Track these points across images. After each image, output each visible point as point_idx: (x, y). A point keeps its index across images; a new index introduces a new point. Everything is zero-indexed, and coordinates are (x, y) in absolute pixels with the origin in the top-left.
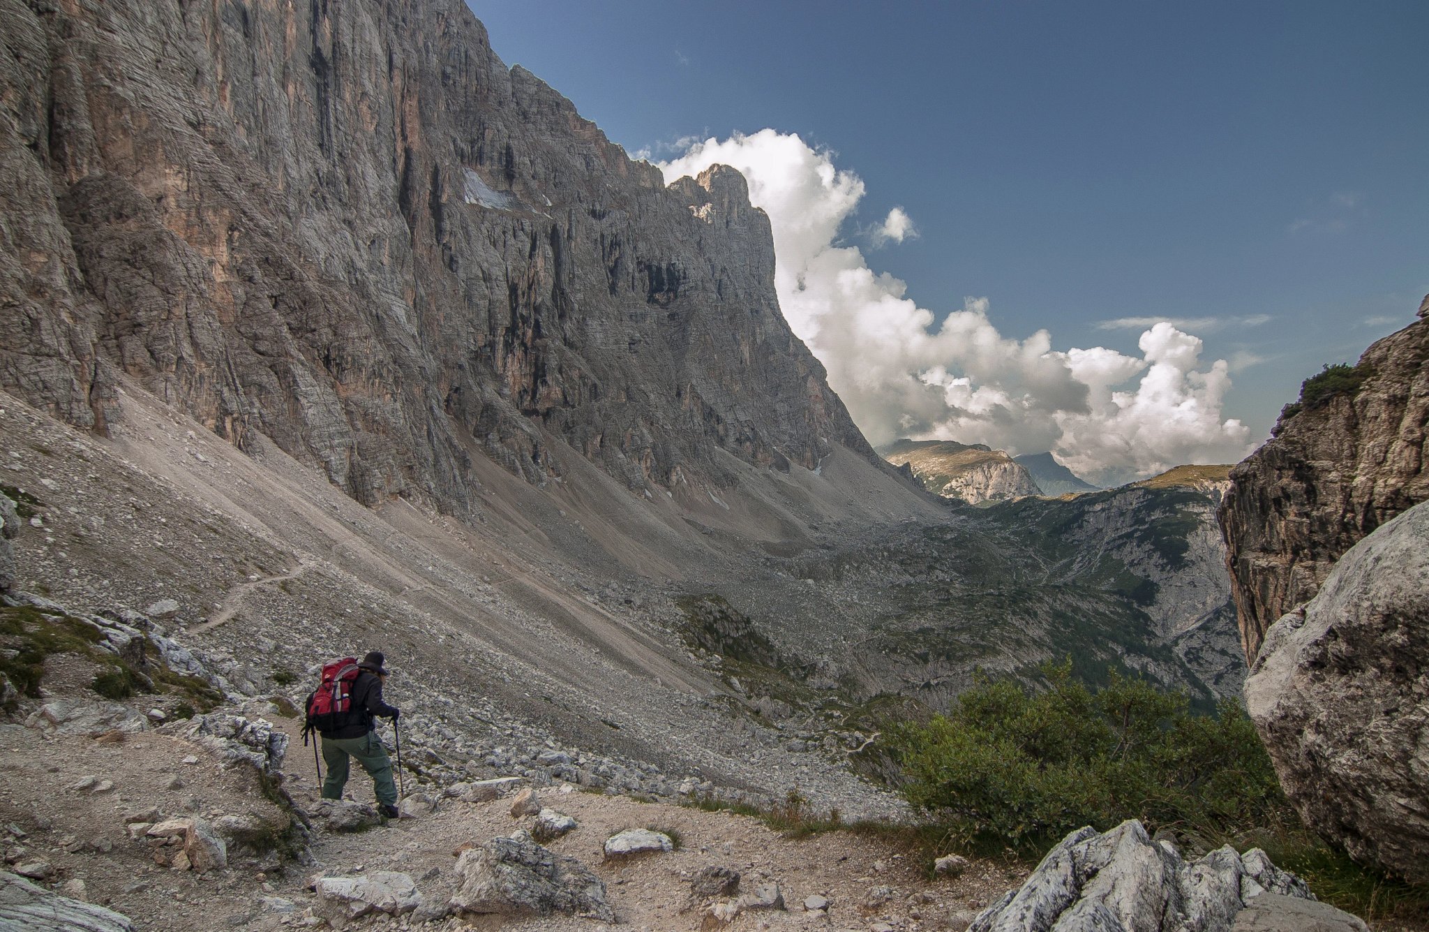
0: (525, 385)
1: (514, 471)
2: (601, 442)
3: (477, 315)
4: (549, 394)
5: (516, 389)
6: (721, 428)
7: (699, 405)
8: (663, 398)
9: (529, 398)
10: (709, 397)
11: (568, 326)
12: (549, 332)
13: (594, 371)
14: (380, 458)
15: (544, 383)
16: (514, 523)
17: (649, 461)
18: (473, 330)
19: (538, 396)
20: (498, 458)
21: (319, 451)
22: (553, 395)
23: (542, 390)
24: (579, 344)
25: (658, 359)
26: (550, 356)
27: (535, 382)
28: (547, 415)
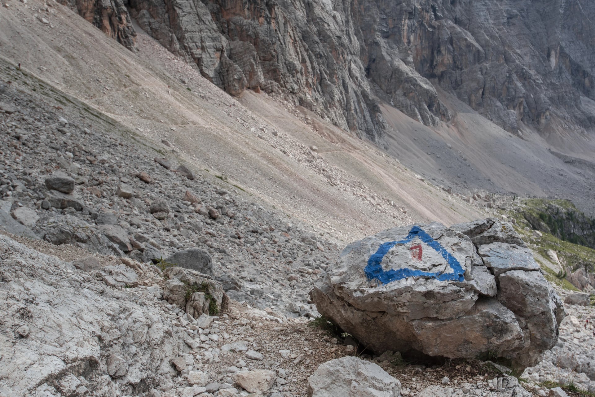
0: (425, 55)
1: (414, 116)
2: (483, 94)
3: (388, 6)
4: (443, 61)
5: (419, 59)
6: (587, 81)
7: (568, 63)
8: (536, 59)
9: (428, 65)
10: (576, 55)
11: (458, 8)
12: (443, 14)
13: (477, 41)
14: (245, 59)
15: (439, 52)
16: (411, 151)
17: (522, 107)
18: (385, 17)
19: (435, 63)
20: (403, 107)
21: (191, 49)
22: (446, 61)
23: (438, 59)
24: (466, 22)
25: (532, 29)
26: (443, 32)
27: (433, 53)
28: (441, 77)
